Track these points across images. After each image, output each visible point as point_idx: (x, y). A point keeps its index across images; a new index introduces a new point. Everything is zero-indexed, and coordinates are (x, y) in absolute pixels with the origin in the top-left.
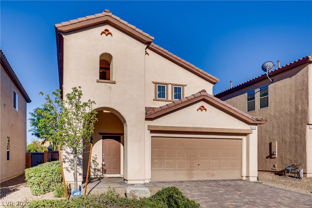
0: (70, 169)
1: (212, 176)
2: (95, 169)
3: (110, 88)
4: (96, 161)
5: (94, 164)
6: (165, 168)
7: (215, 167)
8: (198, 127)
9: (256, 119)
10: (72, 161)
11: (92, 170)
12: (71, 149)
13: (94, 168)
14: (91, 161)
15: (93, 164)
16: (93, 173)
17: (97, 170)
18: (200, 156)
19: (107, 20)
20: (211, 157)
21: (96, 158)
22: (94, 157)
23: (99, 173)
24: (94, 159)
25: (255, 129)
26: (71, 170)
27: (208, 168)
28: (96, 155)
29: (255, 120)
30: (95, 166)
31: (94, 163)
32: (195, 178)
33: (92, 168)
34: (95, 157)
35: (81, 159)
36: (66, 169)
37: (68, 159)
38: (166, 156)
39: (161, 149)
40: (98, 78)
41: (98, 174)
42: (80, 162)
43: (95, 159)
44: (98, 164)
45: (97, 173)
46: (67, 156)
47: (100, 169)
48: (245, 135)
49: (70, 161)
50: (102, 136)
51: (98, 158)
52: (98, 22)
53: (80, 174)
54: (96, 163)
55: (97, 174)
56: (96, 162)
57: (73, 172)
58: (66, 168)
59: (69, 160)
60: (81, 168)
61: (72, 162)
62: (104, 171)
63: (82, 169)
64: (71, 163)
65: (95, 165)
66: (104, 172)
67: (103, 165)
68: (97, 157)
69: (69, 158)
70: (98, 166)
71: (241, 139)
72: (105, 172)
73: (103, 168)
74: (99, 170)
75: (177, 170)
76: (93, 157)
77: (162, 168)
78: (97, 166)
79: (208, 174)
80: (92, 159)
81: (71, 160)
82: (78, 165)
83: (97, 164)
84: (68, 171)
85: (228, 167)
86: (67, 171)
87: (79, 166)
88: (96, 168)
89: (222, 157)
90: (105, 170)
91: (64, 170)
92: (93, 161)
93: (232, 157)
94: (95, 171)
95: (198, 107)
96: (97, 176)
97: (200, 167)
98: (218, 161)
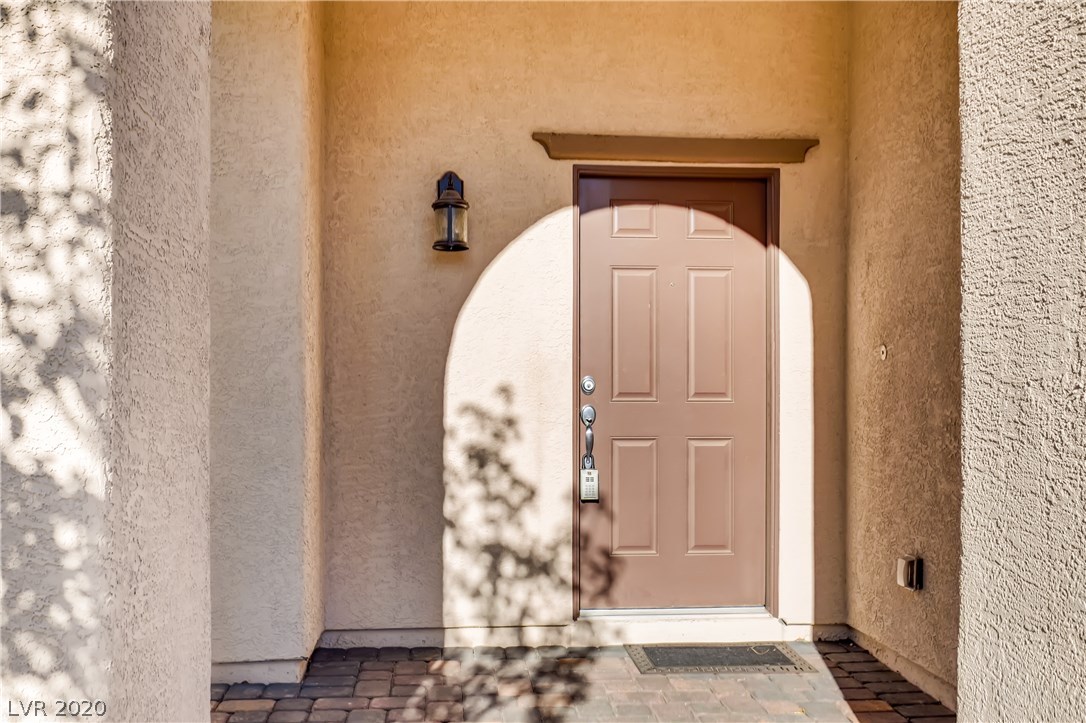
2: (496, 551)
4: (510, 452)
5: (491, 498)
11: (461, 565)
13: (486, 534)
14: (454, 457)
15: (474, 490)
16: (476, 594)
17: (519, 560)
21: (510, 422)
22: (481, 415)
23: (537, 602)
24: (482, 438)
28: (505, 391)
30: (491, 521)
31: (484, 481)
33: (469, 539)
34: (497, 407)
41: (525, 613)
43: (497, 435)
44: (532, 494)
45: (520, 593)
47: (554, 548)
50: (564, 171)
51: (524, 427)
54: (501, 485)
55: (513, 614)
56: (505, 468)
62: (597, 570)
65: (496, 510)
66: (601, 582)
67: (579, 503)
68: (518, 409)
70: (527, 515)
72: (610, 578)
73: (579, 541)
74: (535, 566)
76: (467, 409)
78: (513, 511)
80: (461, 434)
83: (516, 497)
88: (510, 536)
90: (607, 554)
92: (479, 457)
94: (494, 573)
96: (519, 628)
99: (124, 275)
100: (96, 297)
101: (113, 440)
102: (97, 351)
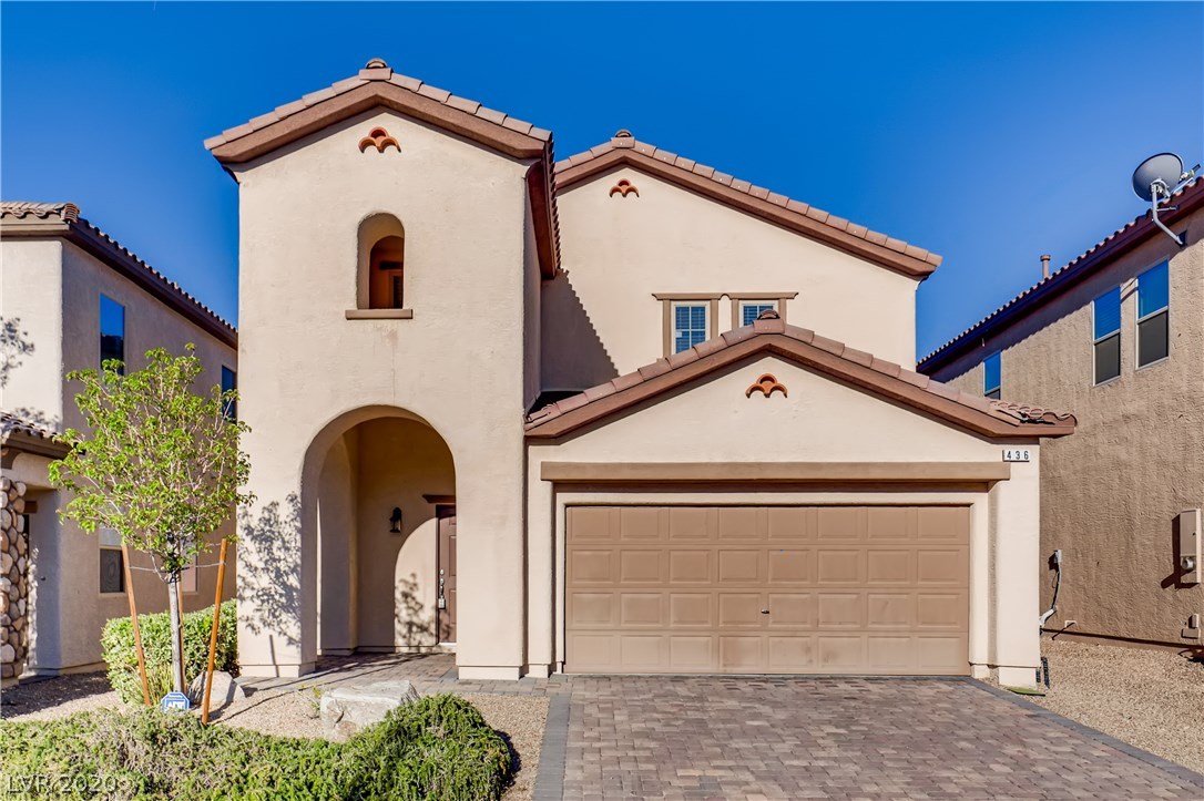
0: (257, 623)
1: (826, 660)
2: (410, 624)
3: (393, 336)
4: (415, 594)
5: (409, 608)
6: (623, 625)
7: (840, 623)
8: (752, 459)
9: (1024, 415)
10: (265, 595)
11: (400, 628)
12: (261, 555)
13: (407, 619)
14: (398, 595)
15: (404, 605)
16: (404, 637)
17: (418, 627)
18: (774, 579)
19: (376, 96)
20: (823, 580)
21: (415, 585)
22: (406, 582)
23: (423, 640)
24: (407, 590)
25: (1022, 458)
26: (261, 625)
27: (808, 626)
28: (414, 575)
29: (1017, 422)
30: (409, 615)
31: (407, 602)
32: (749, 667)
33: (402, 620)
34: (411, 580)
36: (245, 624)
37: (253, 589)
38: (626, 579)
39: (607, 553)
40: (352, 306)
41: (420, 643)
42: (290, 599)
43: (411, 589)
44: (422, 607)
45: (418, 637)
46: (250, 579)
47: (429, 624)
48: (985, 485)
49: (258, 596)
50: (433, 507)
51: (420, 586)
52: (343, 110)
53: (291, 641)
54: (412, 604)
55: (416, 643)
56: (414, 598)
57: (266, 632)
58: (247, 620)
59: (254, 593)
60: (293, 621)
61: (265, 597)
62: (444, 631)
64: (263, 601)
65: (411, 611)
66: (446, 635)
67: (438, 610)
68: (418, 581)
69: (256, 586)
70: (420, 613)
71: (968, 505)
72: (449, 634)
73: (438, 622)
74: (423, 629)
75: (675, 630)
76: (402, 581)
77: (610, 626)
78: (416, 612)
79: (808, 650)
80: (400, 588)
81: (260, 593)
82: (286, 608)
83: (417, 607)
84: (253, 629)
85: (905, 623)
86: (249, 629)
87: (289, 612)
88: (415, 619)
89: (873, 580)
90: (448, 626)
91: (241, 625)
92: (405, 595)
93: (923, 579)
94: (410, 631)
95: (754, 381)
96: (418, 647)
97: (774, 622)
98: (855, 596)
99: (303, 558)
100: (299, 561)
101: (301, 582)
102: (299, 569)
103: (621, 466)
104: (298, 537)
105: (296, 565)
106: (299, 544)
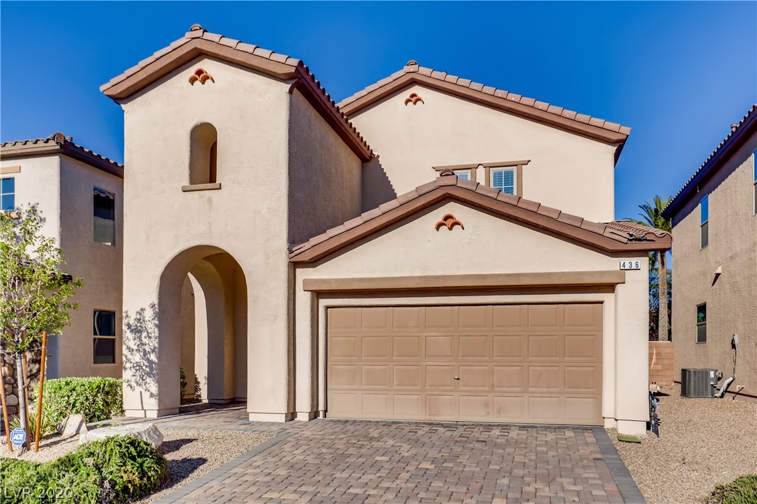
0: (133, 384)
1: (499, 412)
3: (210, 200)
6: (364, 387)
7: (509, 387)
8: (439, 273)
9: (631, 235)
10: (138, 366)
12: (136, 341)
18: (463, 356)
20: (497, 356)
25: (634, 267)
26: (135, 385)
27: (487, 388)
29: (625, 240)
32: (447, 416)
35: (155, 363)
36: (127, 384)
37: (131, 362)
38: (365, 356)
39: (353, 338)
40: (186, 182)
42: (151, 369)
46: (130, 356)
48: (610, 288)
49: (134, 367)
52: (178, 59)
53: (152, 396)
57: (138, 389)
58: (128, 382)
59: (132, 364)
60: (153, 383)
61: (138, 368)
63: (156, 384)
64: (136, 370)
69: (133, 361)
71: (602, 303)
75: (396, 391)
77: (355, 387)
79: (486, 405)
81: (135, 365)
82: (149, 374)
84: (131, 387)
85: (555, 387)
86: (129, 387)
87: (151, 377)
89: (532, 356)
91: (125, 385)
93: (569, 356)
95: (440, 219)
97: (463, 386)
98: (519, 368)
99: (160, 343)
100: (157, 345)
101: (158, 358)
102: (157, 350)
103: (353, 280)
104: (156, 330)
105: (155, 348)
106: (157, 334)
